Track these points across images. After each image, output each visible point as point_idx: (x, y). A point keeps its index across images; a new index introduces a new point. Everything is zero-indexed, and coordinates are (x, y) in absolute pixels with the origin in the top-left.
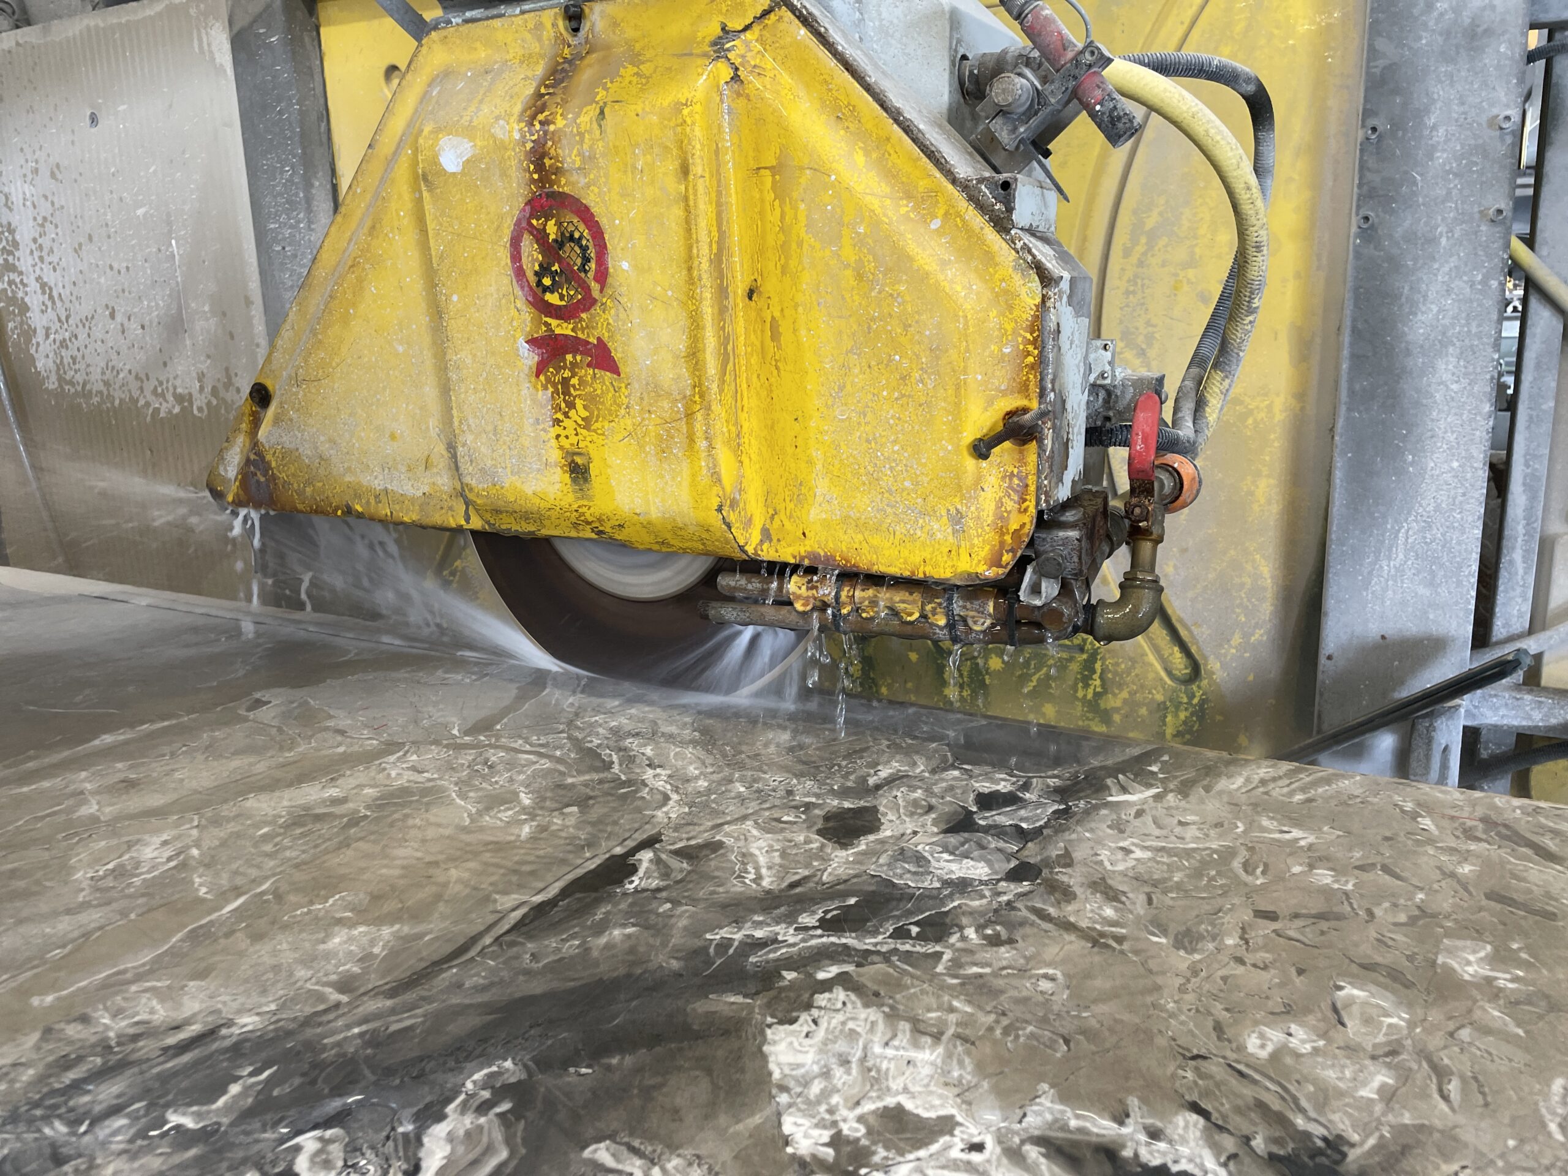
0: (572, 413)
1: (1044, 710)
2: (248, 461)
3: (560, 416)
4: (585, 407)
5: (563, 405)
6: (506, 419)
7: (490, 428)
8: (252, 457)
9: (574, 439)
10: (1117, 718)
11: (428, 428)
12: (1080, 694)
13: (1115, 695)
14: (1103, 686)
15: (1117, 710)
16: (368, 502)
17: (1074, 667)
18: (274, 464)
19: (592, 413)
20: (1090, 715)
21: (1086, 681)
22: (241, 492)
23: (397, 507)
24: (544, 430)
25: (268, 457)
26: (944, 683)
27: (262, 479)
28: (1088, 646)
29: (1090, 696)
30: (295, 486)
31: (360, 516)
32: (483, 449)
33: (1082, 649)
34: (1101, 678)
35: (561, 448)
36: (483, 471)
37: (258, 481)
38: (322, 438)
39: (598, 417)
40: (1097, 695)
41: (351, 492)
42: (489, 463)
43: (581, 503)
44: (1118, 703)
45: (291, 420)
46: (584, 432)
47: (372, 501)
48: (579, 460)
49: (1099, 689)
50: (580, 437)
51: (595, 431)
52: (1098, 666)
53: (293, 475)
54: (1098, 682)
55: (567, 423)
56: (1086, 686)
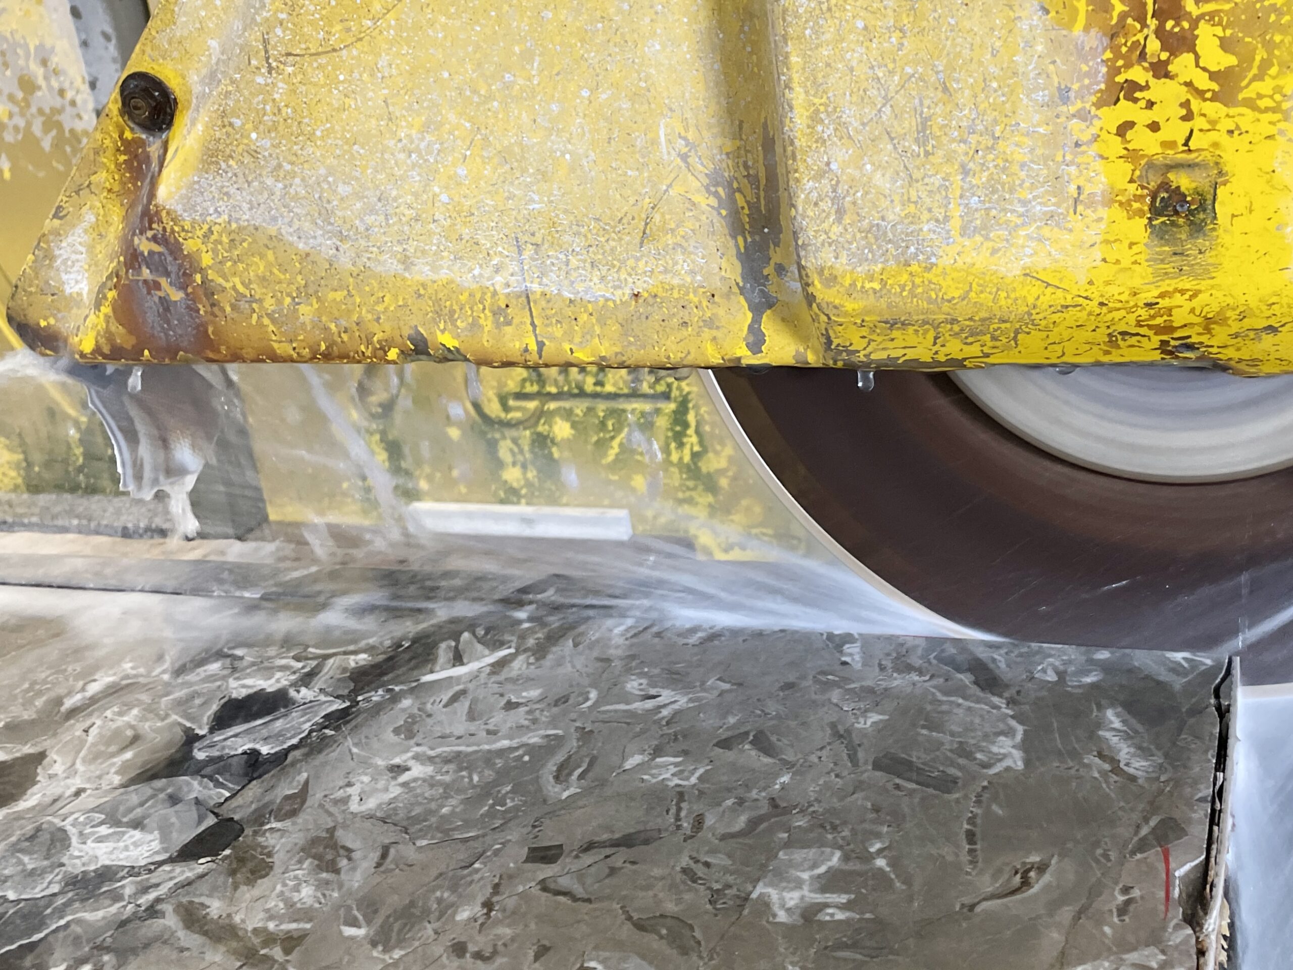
0: (1183, 64)
1: (633, 483)
2: (133, 259)
3: (1138, 74)
4: (1225, 45)
5: (1154, 45)
6: (964, 97)
7: (910, 123)
8: (144, 246)
9: (1176, 131)
10: (724, 482)
11: (655, 142)
12: (675, 457)
13: (717, 453)
14: (701, 442)
15: (722, 472)
16: (475, 325)
17: (662, 422)
18: (206, 260)
19: (1246, 60)
20: (691, 484)
21: (679, 438)
22: (118, 330)
23: (558, 331)
24: (1083, 116)
25: (190, 246)
26: (500, 464)
27: (176, 296)
28: (675, 393)
29: (687, 458)
30: (269, 304)
31: (449, 356)
32: (881, 181)
33: (666, 396)
34: (697, 432)
35: (1131, 155)
36: (875, 233)
37: (165, 302)
38: (342, 189)
39: (1265, 65)
40: (695, 456)
41: (427, 306)
42: (895, 212)
43: (1168, 285)
44: (722, 463)
45: (254, 154)
46: (1213, 109)
47: (487, 322)
48: (1184, 182)
49: (697, 448)
50: (1199, 123)
51: (1250, 104)
52: (691, 417)
53: (263, 279)
54: (694, 439)
55: (1159, 89)
56: (681, 445)
